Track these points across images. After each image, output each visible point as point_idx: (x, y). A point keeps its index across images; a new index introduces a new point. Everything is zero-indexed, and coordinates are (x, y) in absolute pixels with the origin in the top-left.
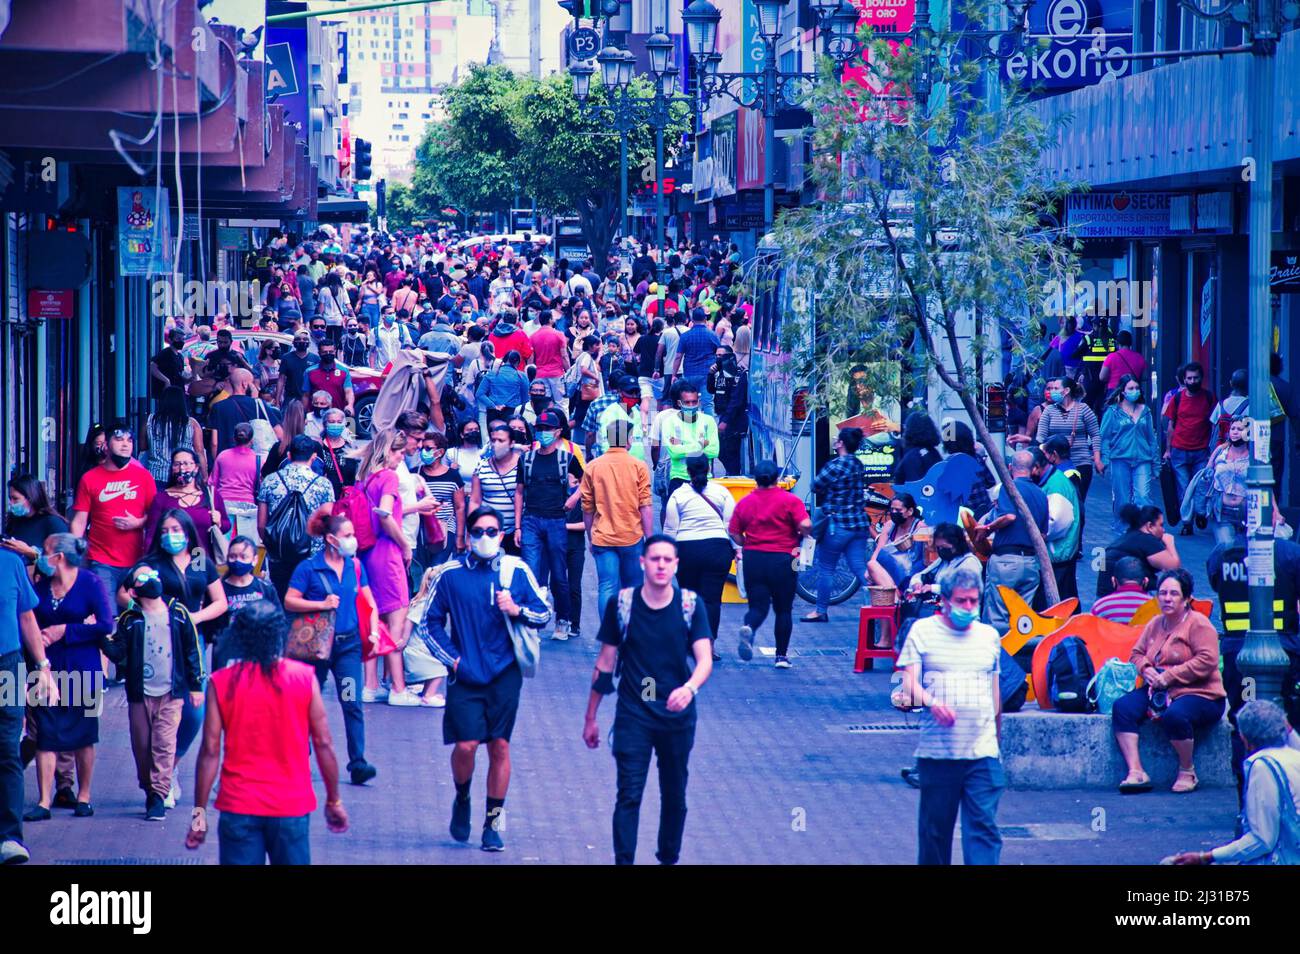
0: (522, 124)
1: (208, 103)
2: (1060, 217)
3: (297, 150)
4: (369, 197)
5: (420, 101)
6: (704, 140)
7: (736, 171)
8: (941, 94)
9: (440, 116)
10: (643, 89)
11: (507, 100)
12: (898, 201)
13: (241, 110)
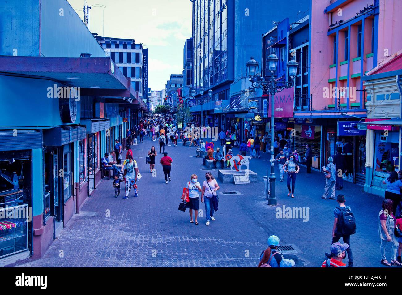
0: (161, 108)
1: (143, 107)
2: (191, 113)
3: (148, 109)
4: (152, 112)
5: (155, 107)
6: (171, 109)
7: (173, 111)
8: (185, 106)
9: (156, 107)
10: (168, 106)
11: (160, 106)
12: (182, 112)
13: (145, 107)
